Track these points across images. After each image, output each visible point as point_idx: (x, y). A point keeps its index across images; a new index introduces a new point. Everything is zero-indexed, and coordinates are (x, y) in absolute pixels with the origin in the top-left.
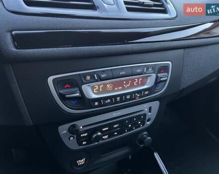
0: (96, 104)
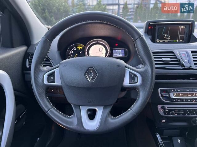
0: (174, 100)
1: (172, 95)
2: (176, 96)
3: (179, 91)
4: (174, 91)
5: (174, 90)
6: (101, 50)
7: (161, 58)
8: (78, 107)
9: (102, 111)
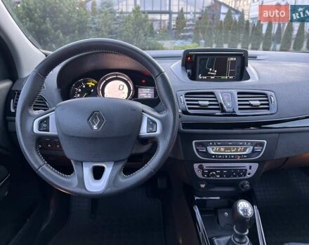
0: (213, 157)
1: (211, 151)
2: (216, 151)
3: (219, 144)
4: (213, 145)
5: (213, 142)
6: (121, 88)
7: (197, 101)
8: (80, 164)
9: (111, 168)
